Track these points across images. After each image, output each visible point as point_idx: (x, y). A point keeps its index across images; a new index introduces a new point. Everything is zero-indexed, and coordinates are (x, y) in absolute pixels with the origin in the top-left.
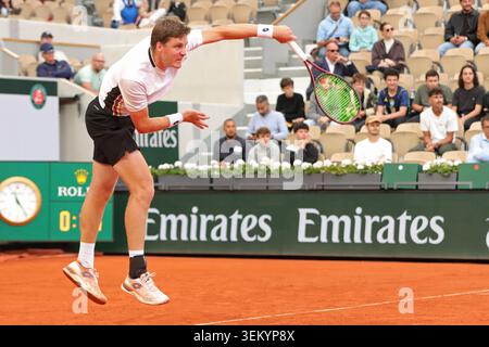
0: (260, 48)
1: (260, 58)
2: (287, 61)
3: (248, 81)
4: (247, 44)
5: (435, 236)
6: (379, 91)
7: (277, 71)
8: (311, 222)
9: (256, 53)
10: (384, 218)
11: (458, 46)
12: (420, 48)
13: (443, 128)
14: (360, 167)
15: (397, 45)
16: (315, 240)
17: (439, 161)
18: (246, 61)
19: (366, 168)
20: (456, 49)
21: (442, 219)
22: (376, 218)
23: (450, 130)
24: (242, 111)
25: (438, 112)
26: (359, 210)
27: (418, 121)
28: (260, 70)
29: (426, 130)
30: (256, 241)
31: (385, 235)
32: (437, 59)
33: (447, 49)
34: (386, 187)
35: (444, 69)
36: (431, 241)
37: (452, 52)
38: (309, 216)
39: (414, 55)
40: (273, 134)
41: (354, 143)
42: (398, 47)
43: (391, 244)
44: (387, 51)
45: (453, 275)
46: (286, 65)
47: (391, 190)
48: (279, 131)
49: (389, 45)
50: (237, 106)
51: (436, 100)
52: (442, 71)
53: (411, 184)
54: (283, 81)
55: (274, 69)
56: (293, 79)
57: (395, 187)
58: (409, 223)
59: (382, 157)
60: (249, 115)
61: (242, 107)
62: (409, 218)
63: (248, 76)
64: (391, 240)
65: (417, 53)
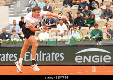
0: (13, 9)
1: (13, 11)
2: (20, 12)
3: (10, 17)
4: (10, 7)
5: (61, 59)
6: (45, 19)
7: (18, 15)
8: (28, 55)
9: (12, 10)
10: (47, 54)
11: (66, 7)
12: (56, 8)
13: (63, 29)
14: (41, 40)
15: (50, 7)
16: (29, 60)
17: (62, 38)
18: (9, 12)
19: (42, 40)
20: (66, 8)
21: (63, 54)
22: (45, 54)
23: (65, 30)
24: (9, 26)
25: (61, 25)
26: (41, 52)
27: (56, 27)
28: (13, 14)
29: (58, 30)
30: (13, 61)
31: (48, 59)
32: (61, 11)
33: (64, 8)
34: (48, 46)
35: (63, 13)
36: (60, 60)
37: (65, 9)
38: (27, 54)
39: (55, 10)
40: (17, 31)
41: (39, 34)
42: (50, 8)
43: (50, 61)
44: (47, 9)
45: (67, 69)
46: (20, 13)
47: (49, 46)
48: (18, 31)
49: (48, 7)
50: (7, 24)
51: (61, 21)
52: (62, 14)
53: (54, 44)
54: (22, 17)
55: (17, 14)
56: (24, 17)
57: (50, 46)
58: (54, 55)
59: (47, 37)
60: (10, 27)
61: (8, 24)
62: (54, 54)
63: (10, 16)
64: (49, 60)
65: (56, 9)
